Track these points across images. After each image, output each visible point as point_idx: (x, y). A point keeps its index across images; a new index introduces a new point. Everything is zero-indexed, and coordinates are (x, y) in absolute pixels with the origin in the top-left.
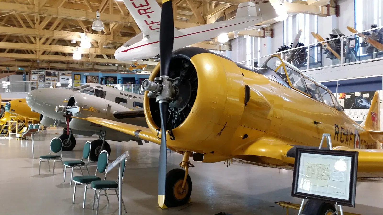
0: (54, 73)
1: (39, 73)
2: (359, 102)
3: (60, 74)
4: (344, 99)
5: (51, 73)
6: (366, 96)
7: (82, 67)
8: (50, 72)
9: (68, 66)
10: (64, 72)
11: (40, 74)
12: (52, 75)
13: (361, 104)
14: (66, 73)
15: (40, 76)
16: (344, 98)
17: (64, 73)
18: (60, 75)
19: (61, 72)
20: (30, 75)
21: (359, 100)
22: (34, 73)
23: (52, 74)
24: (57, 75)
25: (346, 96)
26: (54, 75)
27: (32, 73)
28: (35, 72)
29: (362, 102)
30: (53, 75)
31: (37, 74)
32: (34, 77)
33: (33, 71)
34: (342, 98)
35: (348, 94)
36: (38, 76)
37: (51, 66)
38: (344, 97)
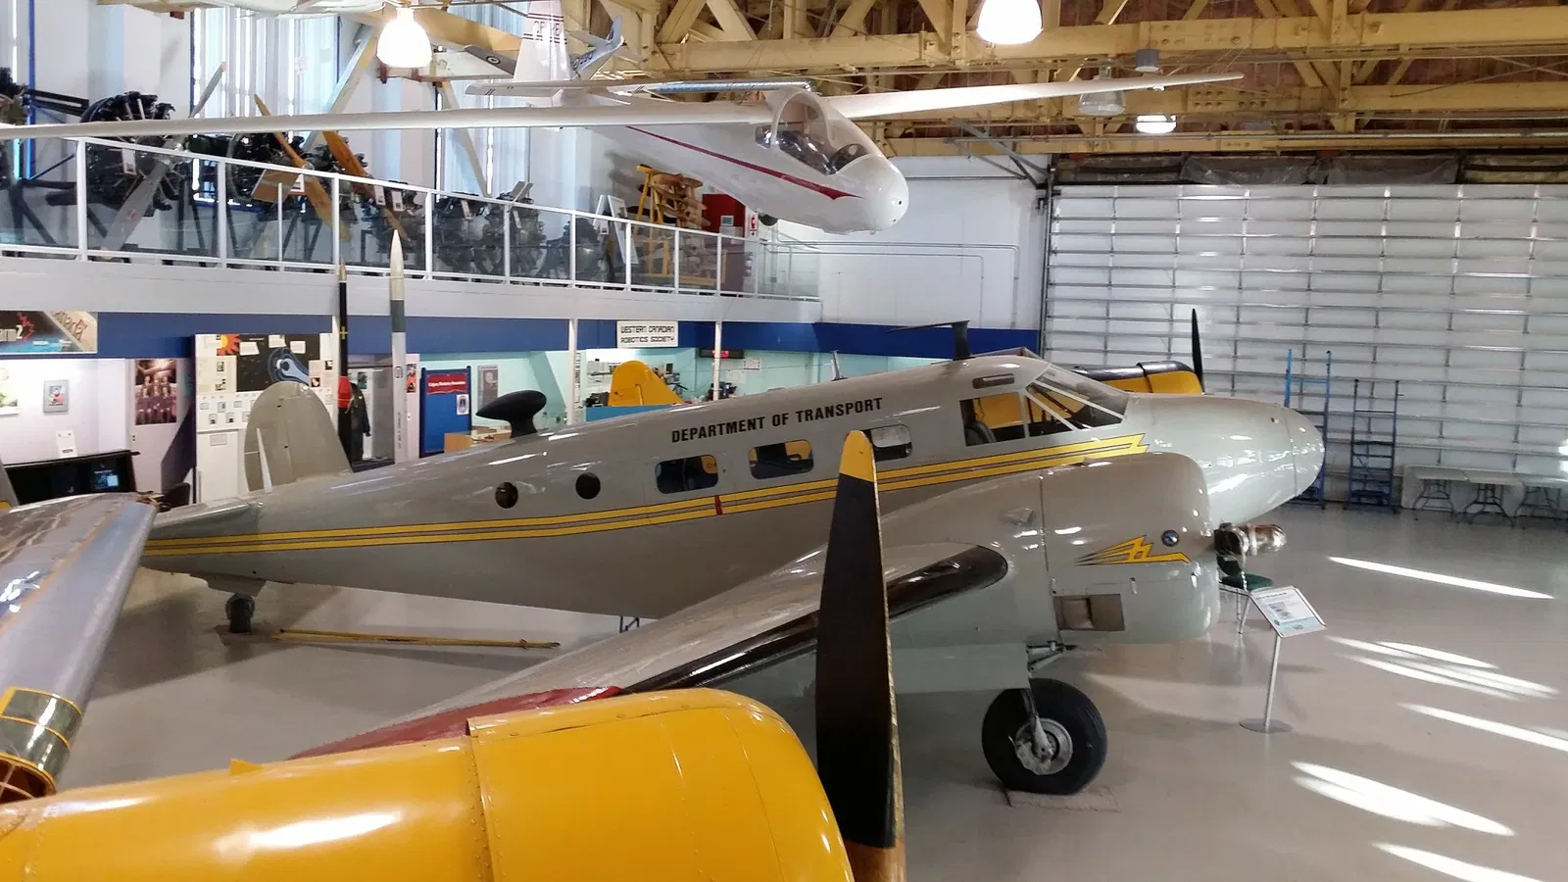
2: (278, 366)
4: (235, 357)
6: (299, 347)
13: (284, 371)
16: (236, 353)
21: (279, 361)
25: (243, 345)
29: (286, 366)
34: (228, 354)
35: (246, 339)
38: (235, 348)
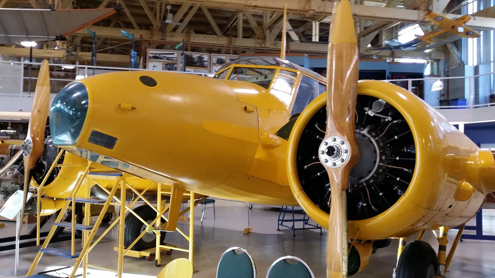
0: (201, 58)
1: (165, 57)
3: (214, 60)
5: (194, 59)
7: (263, 46)
8: (192, 56)
9: (230, 42)
10: (223, 57)
11: (168, 59)
12: (196, 63)
14: (228, 58)
15: (168, 64)
17: (221, 59)
18: (214, 64)
19: (215, 57)
20: (146, 62)
22: (155, 57)
23: (196, 60)
24: (206, 63)
26: (200, 64)
27: (150, 57)
28: (157, 55)
30: (198, 64)
31: (161, 58)
32: (154, 67)
33: (151, 52)
36: (164, 66)
37: (192, 40)
